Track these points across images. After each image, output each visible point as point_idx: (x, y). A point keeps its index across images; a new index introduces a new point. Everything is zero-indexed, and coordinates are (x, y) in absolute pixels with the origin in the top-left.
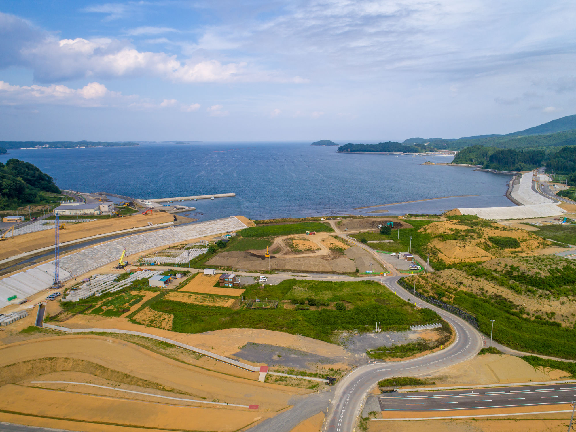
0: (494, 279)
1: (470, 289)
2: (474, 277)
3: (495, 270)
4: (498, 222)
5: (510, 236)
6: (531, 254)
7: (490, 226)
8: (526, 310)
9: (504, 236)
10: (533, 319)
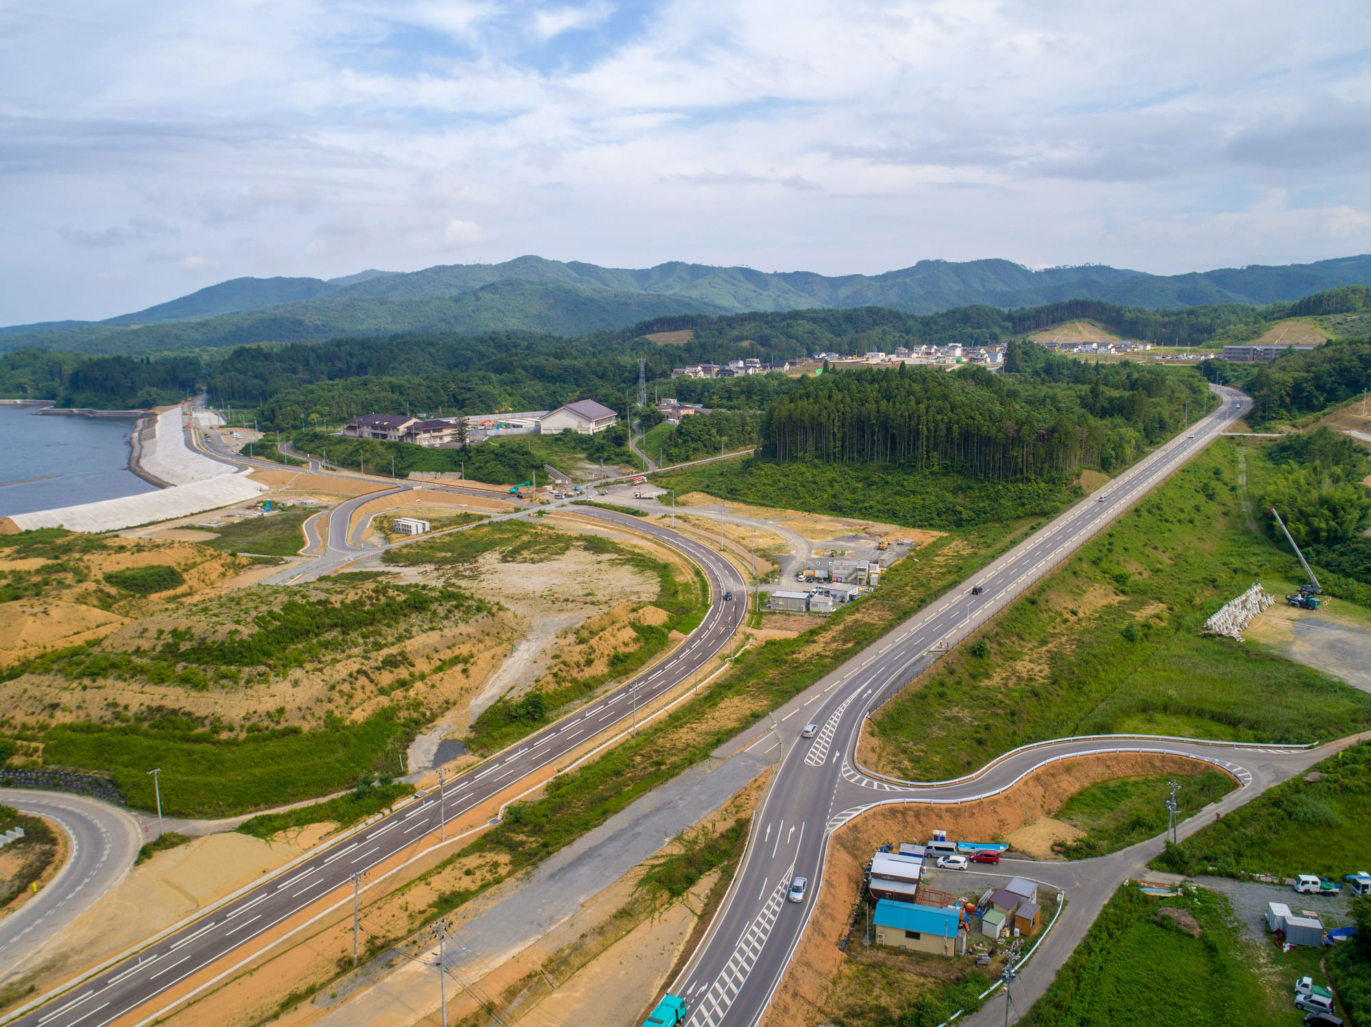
0: (137, 671)
1: (82, 713)
2: (87, 681)
3: (137, 651)
4: (123, 535)
5: (156, 563)
6: (211, 593)
7: (105, 547)
8: (225, 721)
9: (142, 564)
10: (243, 736)
